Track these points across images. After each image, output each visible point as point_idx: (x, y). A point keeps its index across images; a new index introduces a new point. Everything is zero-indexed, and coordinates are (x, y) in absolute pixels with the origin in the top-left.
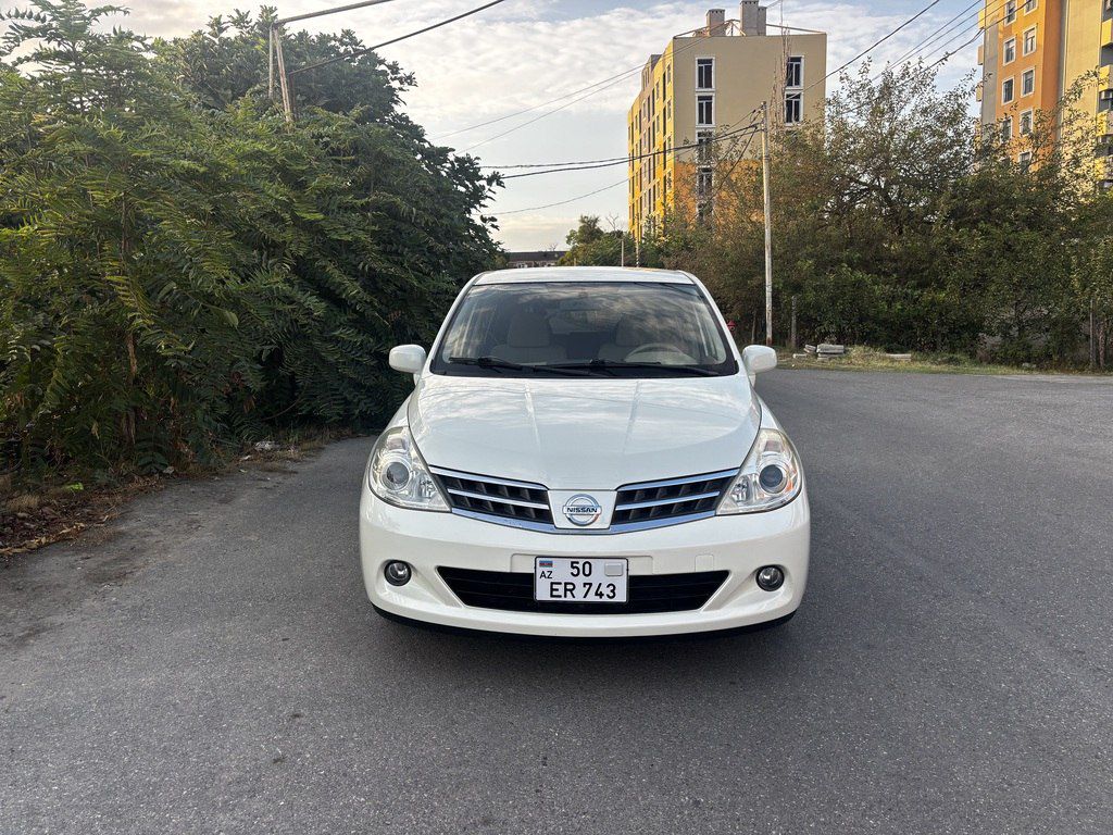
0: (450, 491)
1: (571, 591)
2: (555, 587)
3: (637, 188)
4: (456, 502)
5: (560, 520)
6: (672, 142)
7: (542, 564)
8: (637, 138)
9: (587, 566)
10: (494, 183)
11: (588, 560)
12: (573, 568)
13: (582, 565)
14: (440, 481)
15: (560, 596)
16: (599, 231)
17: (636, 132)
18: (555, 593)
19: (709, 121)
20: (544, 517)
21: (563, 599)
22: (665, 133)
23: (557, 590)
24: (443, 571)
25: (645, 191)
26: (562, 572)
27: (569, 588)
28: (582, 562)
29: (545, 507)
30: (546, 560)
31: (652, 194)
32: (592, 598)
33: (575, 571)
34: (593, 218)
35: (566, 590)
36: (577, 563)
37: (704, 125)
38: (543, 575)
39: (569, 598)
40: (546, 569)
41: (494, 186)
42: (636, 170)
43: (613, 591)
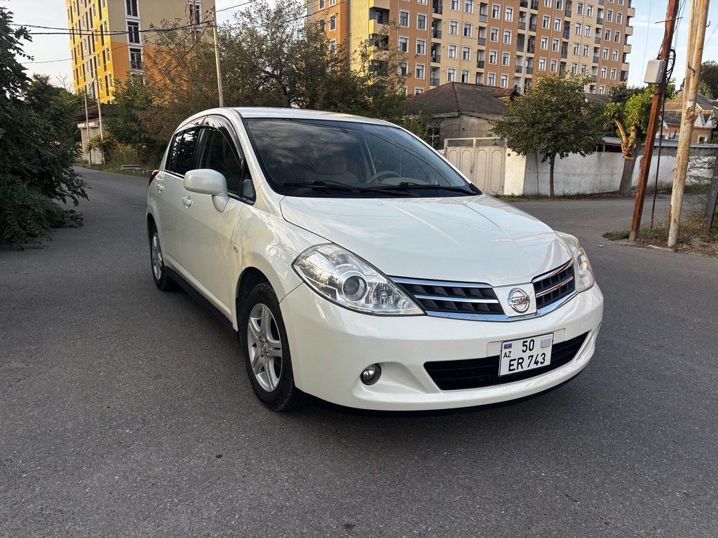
0: (417, 296)
1: (521, 363)
2: (512, 363)
3: (79, 56)
4: (426, 307)
5: (508, 310)
6: (108, 25)
7: (506, 347)
8: (76, 19)
9: (532, 342)
10: (22, 37)
11: (532, 338)
12: (524, 346)
13: (528, 342)
14: (404, 289)
15: (514, 369)
16: (50, 87)
17: (75, 14)
18: (512, 368)
19: (135, 14)
20: (496, 309)
21: (516, 371)
22: (101, 18)
23: (513, 365)
24: (430, 366)
25: (87, 59)
26: (517, 350)
27: (520, 361)
28: (529, 340)
29: (495, 301)
30: (507, 344)
31: (94, 63)
32: (533, 366)
33: (525, 348)
34: (44, 76)
35: (518, 363)
36: (527, 342)
37: (132, 17)
38: (505, 356)
39: (520, 370)
40: (507, 350)
41: (22, 39)
42: (77, 43)
43: (544, 359)
